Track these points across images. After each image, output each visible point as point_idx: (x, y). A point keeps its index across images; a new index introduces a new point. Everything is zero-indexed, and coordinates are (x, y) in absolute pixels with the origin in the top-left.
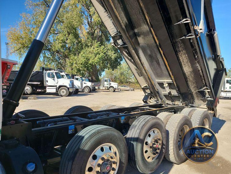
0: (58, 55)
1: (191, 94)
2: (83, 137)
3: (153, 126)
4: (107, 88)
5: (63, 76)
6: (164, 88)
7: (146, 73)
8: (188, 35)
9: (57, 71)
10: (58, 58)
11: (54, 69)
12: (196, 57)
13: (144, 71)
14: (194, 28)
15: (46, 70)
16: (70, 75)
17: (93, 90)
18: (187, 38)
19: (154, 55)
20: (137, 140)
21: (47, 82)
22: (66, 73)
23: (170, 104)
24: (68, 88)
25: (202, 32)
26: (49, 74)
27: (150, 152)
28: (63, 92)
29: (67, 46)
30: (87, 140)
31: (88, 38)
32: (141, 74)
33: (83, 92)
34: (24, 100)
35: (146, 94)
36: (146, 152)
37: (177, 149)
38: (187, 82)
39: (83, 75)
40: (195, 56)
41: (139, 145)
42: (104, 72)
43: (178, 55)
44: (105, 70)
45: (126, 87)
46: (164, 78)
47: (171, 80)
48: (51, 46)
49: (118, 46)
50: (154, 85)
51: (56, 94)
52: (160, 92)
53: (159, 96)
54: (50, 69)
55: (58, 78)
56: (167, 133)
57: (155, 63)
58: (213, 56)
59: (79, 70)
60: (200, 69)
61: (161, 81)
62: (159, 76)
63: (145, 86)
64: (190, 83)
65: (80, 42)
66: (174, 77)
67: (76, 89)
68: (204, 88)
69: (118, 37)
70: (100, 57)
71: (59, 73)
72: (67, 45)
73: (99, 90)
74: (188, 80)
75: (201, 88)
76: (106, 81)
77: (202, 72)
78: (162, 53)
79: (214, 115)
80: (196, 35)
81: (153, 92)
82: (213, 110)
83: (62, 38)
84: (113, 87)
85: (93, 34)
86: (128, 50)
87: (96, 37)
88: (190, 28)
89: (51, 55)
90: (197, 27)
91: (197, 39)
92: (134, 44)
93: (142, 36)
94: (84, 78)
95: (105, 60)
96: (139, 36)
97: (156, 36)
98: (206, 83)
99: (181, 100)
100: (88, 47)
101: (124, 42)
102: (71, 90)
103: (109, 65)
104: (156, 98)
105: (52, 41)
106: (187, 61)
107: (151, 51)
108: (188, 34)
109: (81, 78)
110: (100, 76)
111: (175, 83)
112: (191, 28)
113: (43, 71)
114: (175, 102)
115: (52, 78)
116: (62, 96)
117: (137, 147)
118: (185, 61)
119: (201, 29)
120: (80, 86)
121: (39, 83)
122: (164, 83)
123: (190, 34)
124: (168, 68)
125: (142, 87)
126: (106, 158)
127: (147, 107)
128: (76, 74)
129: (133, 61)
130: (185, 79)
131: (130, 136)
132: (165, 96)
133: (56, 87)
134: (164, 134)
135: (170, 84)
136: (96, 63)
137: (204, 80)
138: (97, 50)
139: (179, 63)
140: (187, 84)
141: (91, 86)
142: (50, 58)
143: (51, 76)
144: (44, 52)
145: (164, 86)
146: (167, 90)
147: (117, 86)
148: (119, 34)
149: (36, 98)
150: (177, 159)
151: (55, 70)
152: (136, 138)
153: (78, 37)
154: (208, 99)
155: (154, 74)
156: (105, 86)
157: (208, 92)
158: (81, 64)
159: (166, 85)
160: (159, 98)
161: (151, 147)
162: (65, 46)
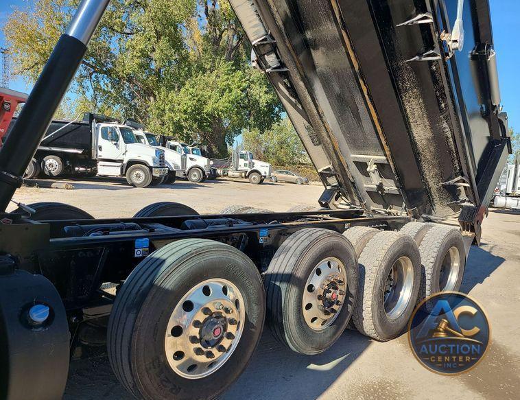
0: (129, 87)
1: (428, 191)
2: (164, 261)
3: (327, 251)
4: (243, 175)
5: (138, 139)
6: (367, 174)
7: (329, 136)
8: (427, 53)
9: (125, 126)
10: (129, 94)
11: (118, 121)
12: (443, 105)
13: (325, 134)
14: (439, 37)
15: (99, 121)
16: (157, 138)
17: (210, 177)
18: (423, 59)
19: (347, 94)
20: (288, 278)
21: (101, 150)
22: (147, 132)
23: (379, 213)
24: (151, 168)
25: (457, 49)
26: (104, 131)
27: (317, 309)
28: (138, 176)
29: (154, 65)
30: (171, 267)
31: (205, 51)
32: (318, 140)
33: (187, 180)
34: (42, 189)
35: (328, 188)
36: (309, 306)
37: (379, 308)
38: (418, 162)
39: (188, 140)
40: (439, 104)
41: (294, 291)
42: (241, 135)
43: (402, 98)
44: (244, 130)
45: (290, 174)
46: (369, 152)
47: (384, 158)
48: (112, 63)
49: (267, 70)
50: (345, 166)
51: (121, 181)
52: (357, 183)
53: (356, 192)
54: (108, 120)
55: (127, 141)
56: (361, 271)
57: (349, 115)
58: (482, 108)
59: (179, 127)
60: (449, 134)
61: (361, 157)
62: (357, 145)
63: (325, 168)
64: (425, 166)
65: (185, 59)
66: (391, 151)
67: (169, 170)
68: (456, 179)
69: (268, 48)
70: (233, 97)
71: (131, 131)
72: (153, 63)
73: (225, 178)
74: (423, 158)
75: (451, 178)
76: (242, 156)
77: (455, 141)
78: (365, 92)
79: (475, 242)
80: (445, 54)
81: (343, 182)
82: (473, 230)
83: (142, 47)
84: (260, 174)
85: (216, 41)
86: (290, 82)
87: (223, 49)
88: (432, 36)
89: (113, 87)
90: (447, 35)
91: (445, 63)
92: (302, 67)
93: (322, 49)
94: (189, 148)
95: (244, 108)
96: (316, 47)
97: (354, 51)
98: (461, 169)
99: (404, 205)
100: (204, 71)
101: (280, 62)
102: (157, 173)
103: (251, 121)
104: (349, 198)
105: (116, 52)
106: (421, 113)
107: (341, 87)
108: (427, 50)
109: (182, 145)
110: (231, 145)
111: (391, 163)
112: (434, 37)
113: (91, 122)
114: (391, 209)
115: (112, 140)
116: (134, 185)
117: (289, 295)
118: (417, 114)
119: (455, 41)
120: (179, 164)
121: (80, 152)
122: (369, 164)
123: (431, 52)
124: (379, 128)
125: (319, 171)
126: (213, 310)
127: (325, 216)
128: (171, 134)
129: (300, 107)
130: (415, 155)
131: (275, 271)
132: (370, 193)
133: (121, 164)
134: (352, 271)
135: (381, 167)
136: (222, 111)
137: (456, 161)
138: (226, 80)
139: (404, 117)
140: (420, 167)
141: (205, 166)
142: (110, 92)
143: (110, 135)
144: (96, 77)
145: (368, 169)
146: (375, 180)
147: (267, 170)
148: (269, 41)
149: (70, 186)
150: (380, 330)
151: (120, 123)
152: (287, 275)
153: (181, 45)
154: (463, 204)
155: (347, 140)
156: (239, 168)
157: (465, 187)
158: (185, 112)
159: (372, 168)
160: (356, 199)
161: (320, 298)
162: (148, 65)
